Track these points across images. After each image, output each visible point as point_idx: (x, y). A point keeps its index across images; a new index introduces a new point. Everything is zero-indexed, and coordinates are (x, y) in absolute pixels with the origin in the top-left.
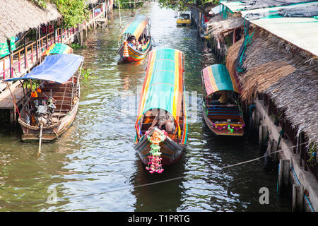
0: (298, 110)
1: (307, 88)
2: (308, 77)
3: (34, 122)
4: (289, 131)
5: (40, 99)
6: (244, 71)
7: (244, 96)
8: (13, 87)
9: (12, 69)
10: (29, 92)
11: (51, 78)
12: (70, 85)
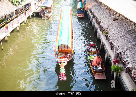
0: (96, 12)
1: (98, 8)
2: (98, 5)
3: (44, 15)
4: (94, 16)
5: (45, 10)
6: (86, 4)
7: (85, 9)
8: (40, 8)
9: (39, 4)
10: (43, 9)
11: (47, 6)
12: (51, 7)
